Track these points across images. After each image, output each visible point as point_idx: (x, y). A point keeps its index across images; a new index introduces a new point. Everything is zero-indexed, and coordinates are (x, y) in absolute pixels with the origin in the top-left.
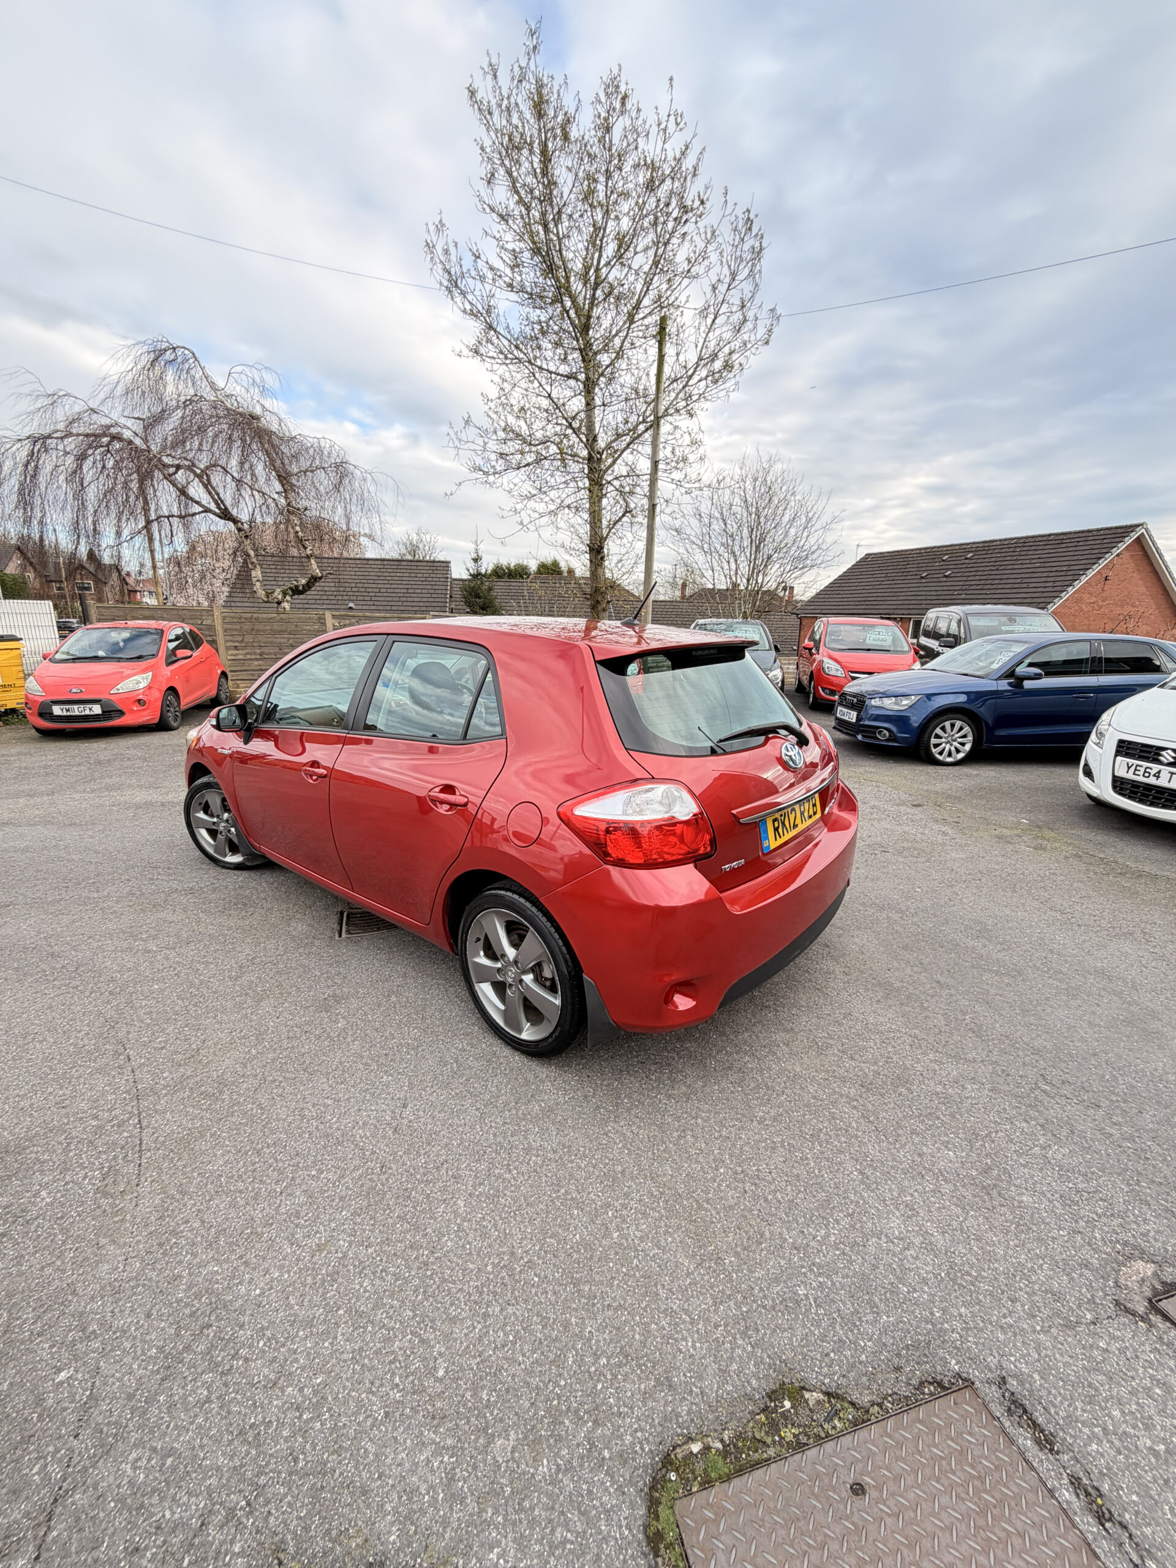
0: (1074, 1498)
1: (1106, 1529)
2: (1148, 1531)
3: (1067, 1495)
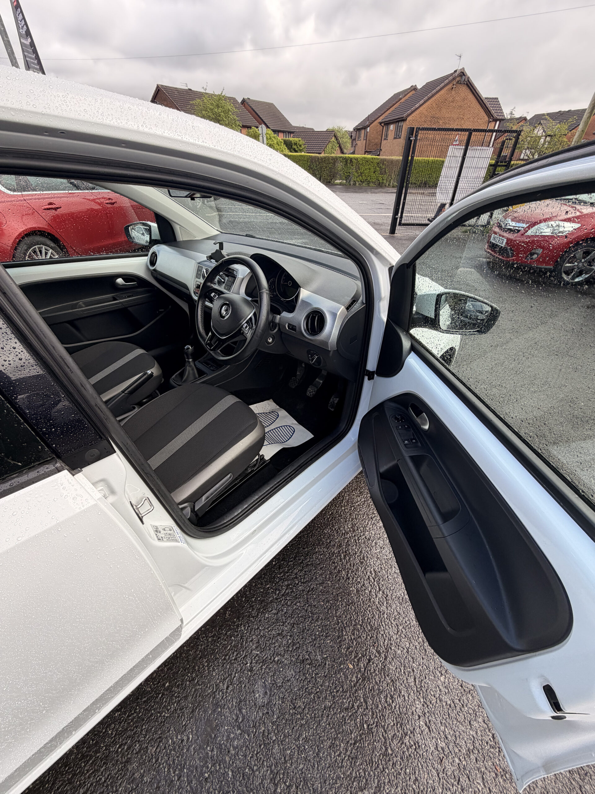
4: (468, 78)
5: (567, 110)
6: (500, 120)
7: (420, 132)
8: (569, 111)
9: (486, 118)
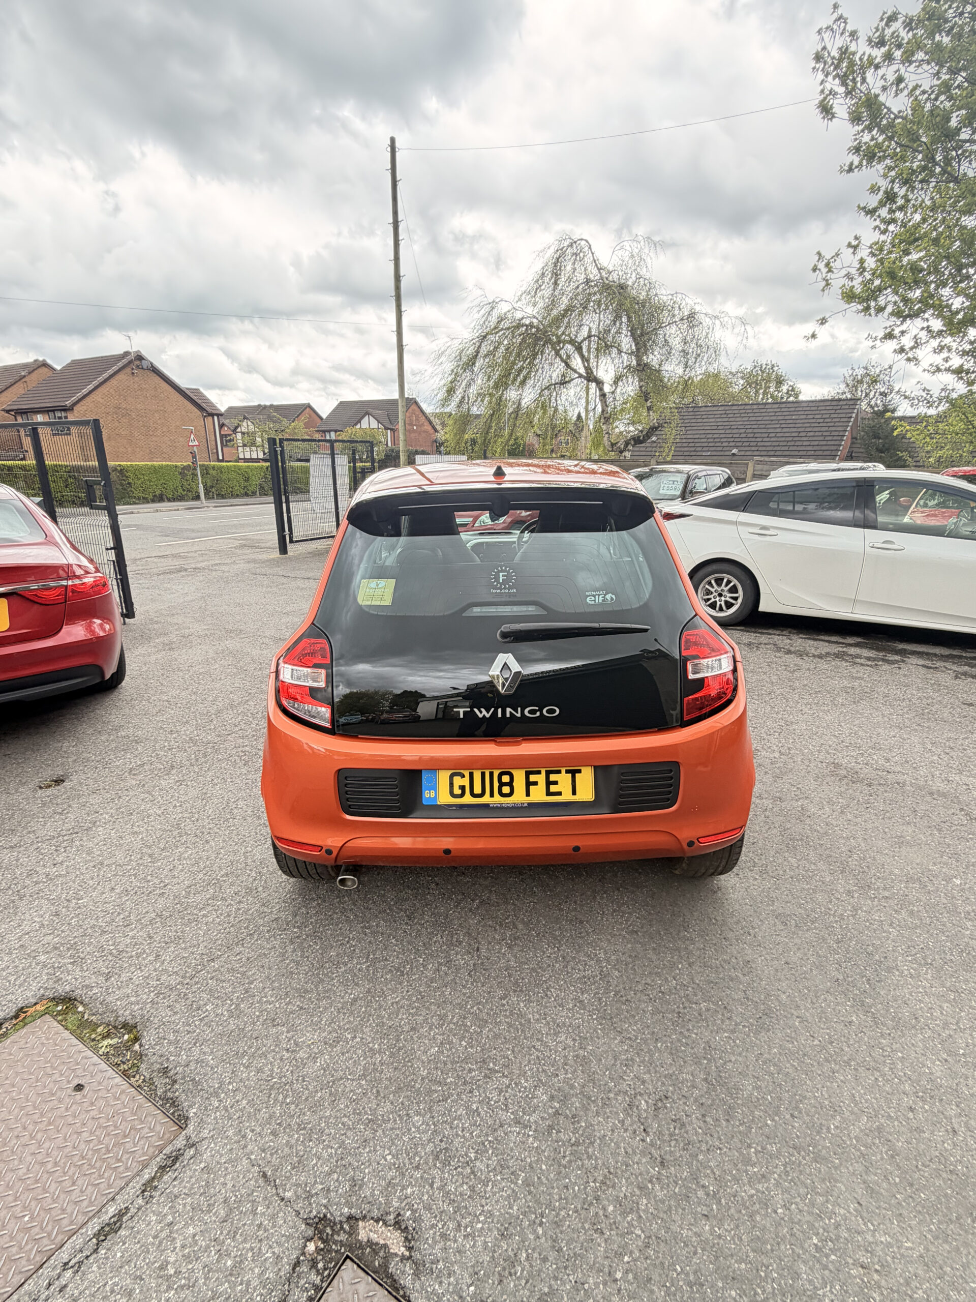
0: (110, 1214)
1: (91, 1239)
2: (95, 1268)
3: (112, 1210)
4: (151, 364)
5: (268, 404)
6: (219, 415)
7: (285, 443)
8: (271, 406)
9: (198, 413)
